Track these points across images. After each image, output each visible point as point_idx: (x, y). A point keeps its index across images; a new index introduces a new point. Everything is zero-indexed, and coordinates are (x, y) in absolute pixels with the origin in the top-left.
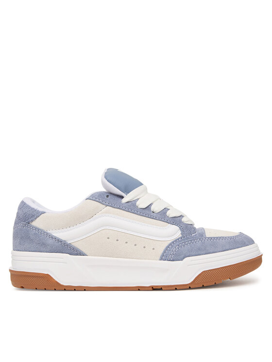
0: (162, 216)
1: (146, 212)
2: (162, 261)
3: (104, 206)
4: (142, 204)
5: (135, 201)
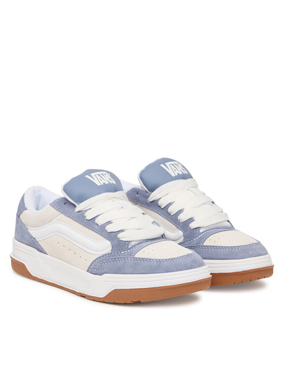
0: (101, 230)
1: (90, 224)
2: (88, 273)
3: (60, 213)
4: (89, 216)
5: (86, 211)
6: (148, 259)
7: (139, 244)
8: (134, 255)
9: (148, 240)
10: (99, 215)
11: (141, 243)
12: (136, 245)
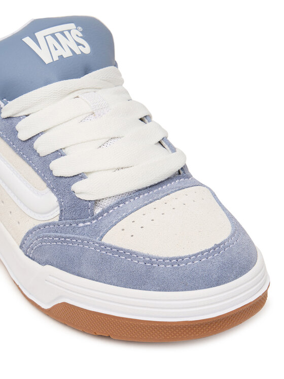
1: (26, 150)
2: (21, 251)
5: (20, 118)
6: (128, 251)
7: (118, 204)
8: (102, 237)
9: (139, 191)
10: (42, 133)
11: (123, 201)
12: (112, 207)
